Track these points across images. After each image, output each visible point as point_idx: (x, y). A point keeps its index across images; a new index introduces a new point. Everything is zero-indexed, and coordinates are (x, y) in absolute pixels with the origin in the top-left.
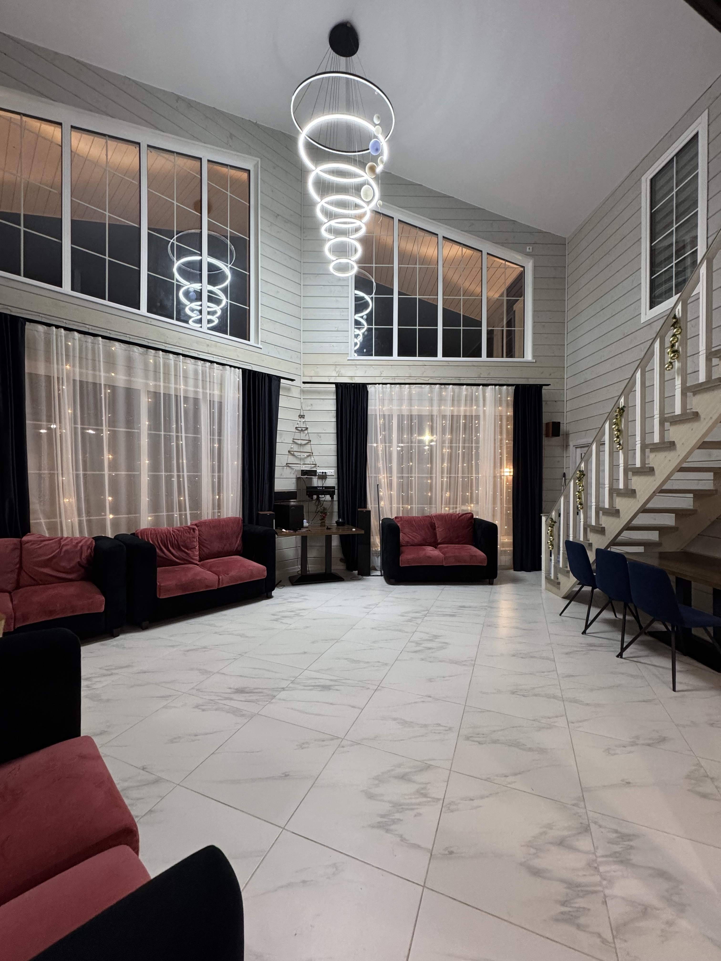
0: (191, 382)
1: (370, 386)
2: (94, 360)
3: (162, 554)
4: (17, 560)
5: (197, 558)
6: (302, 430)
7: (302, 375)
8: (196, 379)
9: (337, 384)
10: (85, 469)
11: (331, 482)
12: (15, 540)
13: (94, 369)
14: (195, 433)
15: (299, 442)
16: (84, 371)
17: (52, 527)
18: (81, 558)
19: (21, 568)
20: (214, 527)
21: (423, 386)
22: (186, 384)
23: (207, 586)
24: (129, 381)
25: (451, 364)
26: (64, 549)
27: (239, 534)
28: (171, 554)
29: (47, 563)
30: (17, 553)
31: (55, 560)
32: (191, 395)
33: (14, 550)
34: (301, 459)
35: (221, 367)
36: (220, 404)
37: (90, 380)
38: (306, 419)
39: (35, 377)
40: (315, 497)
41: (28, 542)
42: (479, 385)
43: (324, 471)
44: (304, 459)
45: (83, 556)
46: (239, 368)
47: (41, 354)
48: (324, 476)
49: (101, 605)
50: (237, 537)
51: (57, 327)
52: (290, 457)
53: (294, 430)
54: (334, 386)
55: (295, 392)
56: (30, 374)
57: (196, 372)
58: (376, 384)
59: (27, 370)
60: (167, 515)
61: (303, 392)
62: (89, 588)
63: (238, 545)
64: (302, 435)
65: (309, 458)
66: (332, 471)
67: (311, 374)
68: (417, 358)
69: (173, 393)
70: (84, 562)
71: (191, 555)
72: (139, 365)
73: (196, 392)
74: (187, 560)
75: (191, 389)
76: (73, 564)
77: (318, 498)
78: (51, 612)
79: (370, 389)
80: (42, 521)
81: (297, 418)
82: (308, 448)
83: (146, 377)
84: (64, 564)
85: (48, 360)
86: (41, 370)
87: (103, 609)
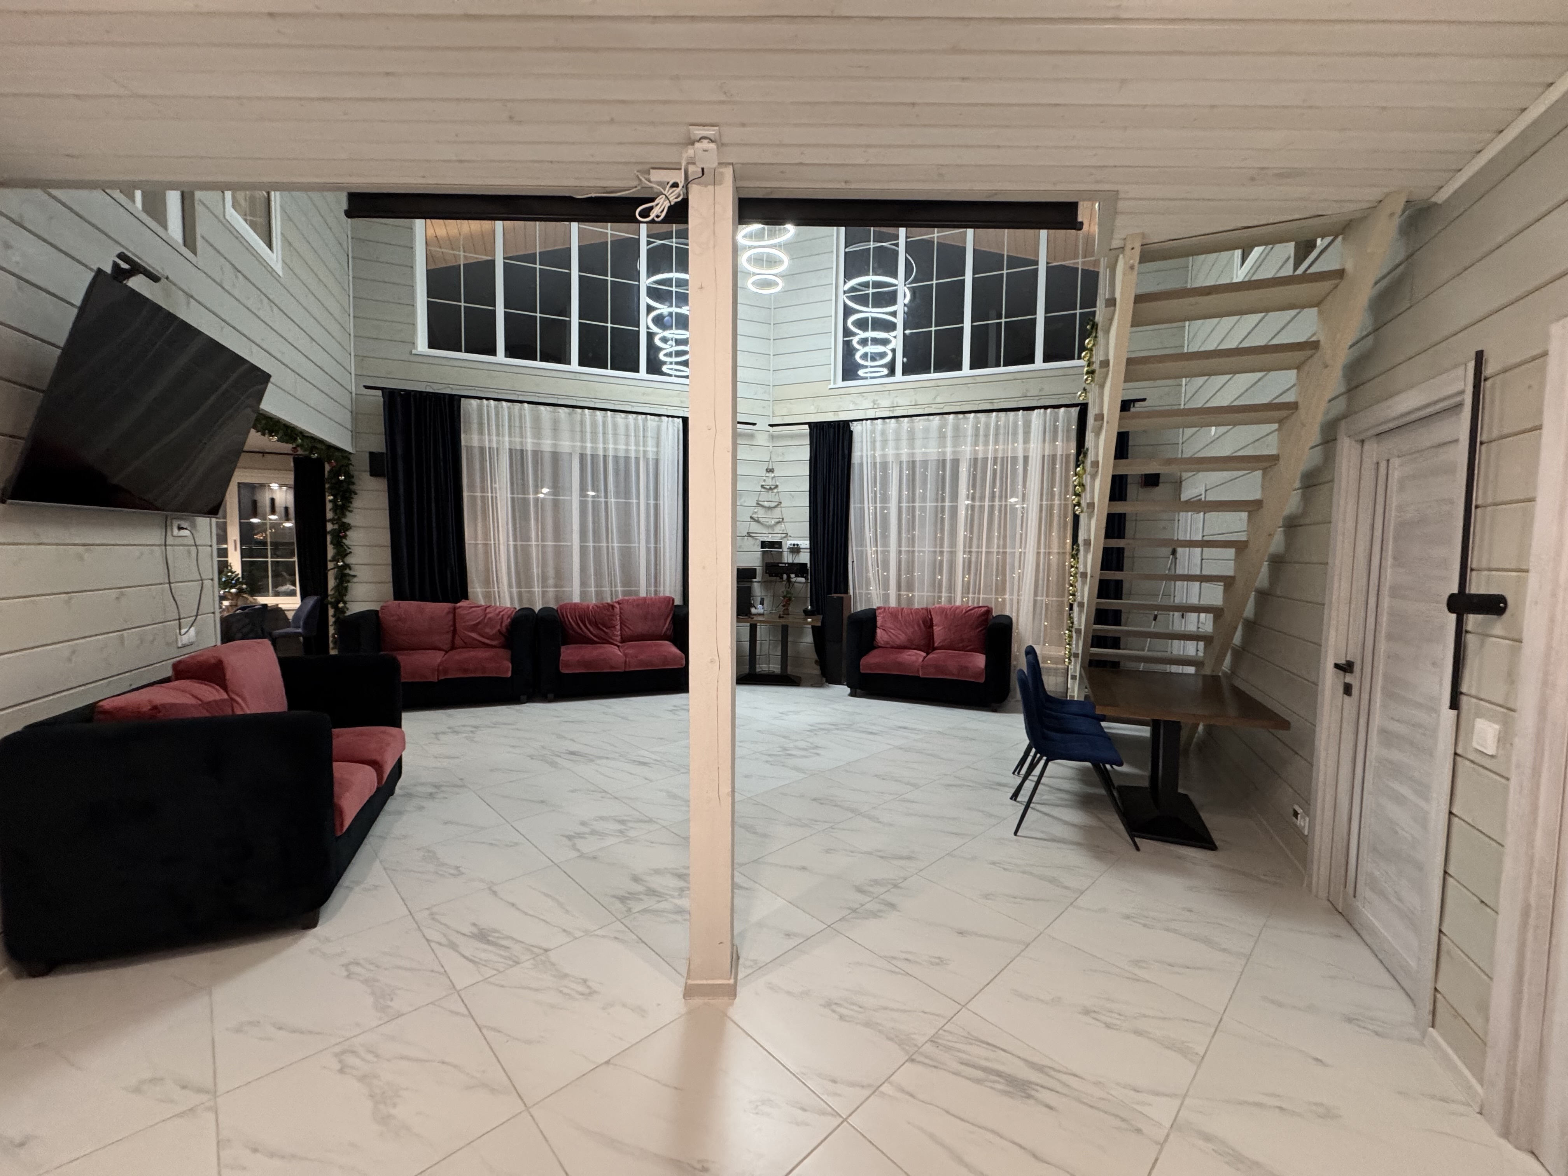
0: (622, 439)
1: (855, 423)
2: (521, 427)
3: (579, 631)
4: (451, 623)
5: (619, 638)
6: (771, 489)
7: (771, 415)
8: (627, 436)
9: (809, 424)
10: (515, 540)
11: (804, 558)
12: (450, 605)
13: (522, 437)
14: (626, 498)
15: (766, 504)
16: (513, 439)
17: (488, 595)
18: (501, 626)
19: (455, 632)
20: (638, 605)
21: (931, 417)
22: (616, 442)
23: (612, 667)
24: (555, 445)
25: (979, 379)
26: (488, 616)
27: (668, 616)
28: (590, 631)
29: (474, 628)
30: (451, 616)
31: (480, 626)
32: (622, 454)
33: (448, 613)
34: (768, 527)
35: (656, 418)
36: (657, 461)
37: (518, 448)
38: (776, 474)
39: (470, 448)
40: (785, 576)
41: (459, 607)
42: (1016, 409)
43: (796, 543)
44: (772, 527)
45: (504, 625)
46: (678, 417)
47: (475, 426)
48: (796, 550)
49: (507, 671)
50: (666, 620)
51: (488, 399)
52: (753, 524)
53: (759, 489)
54: (807, 427)
55: (762, 439)
56: (467, 446)
57: (627, 427)
58: (862, 420)
59: (463, 443)
60: (596, 592)
61: (773, 437)
62: (505, 654)
63: (667, 629)
64: (770, 496)
65: (778, 526)
66: (805, 543)
67: (783, 414)
68: (933, 375)
69: (601, 453)
70: (504, 630)
71: (610, 634)
72: (564, 425)
73: (627, 451)
74: (604, 639)
75: (622, 447)
76: (494, 631)
77: (789, 578)
78: (466, 671)
79: (856, 428)
80: (479, 590)
81: (764, 473)
82: (777, 513)
83: (573, 439)
84: (488, 630)
85: (481, 432)
86: (475, 443)
87: (509, 674)
